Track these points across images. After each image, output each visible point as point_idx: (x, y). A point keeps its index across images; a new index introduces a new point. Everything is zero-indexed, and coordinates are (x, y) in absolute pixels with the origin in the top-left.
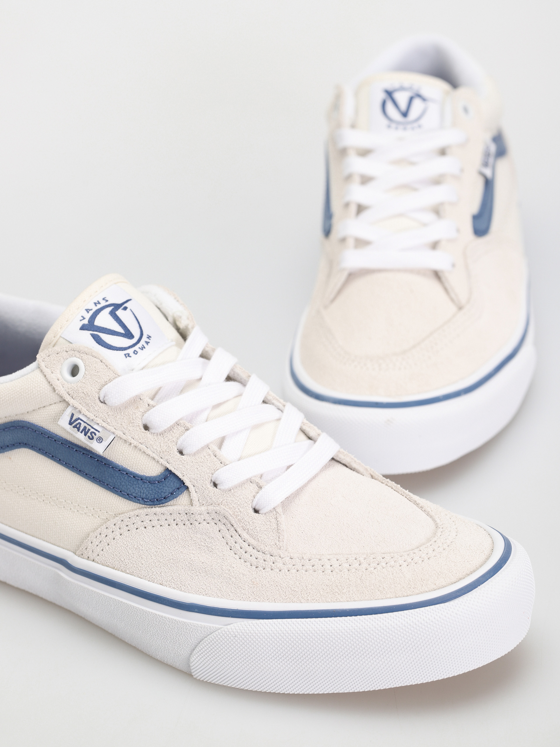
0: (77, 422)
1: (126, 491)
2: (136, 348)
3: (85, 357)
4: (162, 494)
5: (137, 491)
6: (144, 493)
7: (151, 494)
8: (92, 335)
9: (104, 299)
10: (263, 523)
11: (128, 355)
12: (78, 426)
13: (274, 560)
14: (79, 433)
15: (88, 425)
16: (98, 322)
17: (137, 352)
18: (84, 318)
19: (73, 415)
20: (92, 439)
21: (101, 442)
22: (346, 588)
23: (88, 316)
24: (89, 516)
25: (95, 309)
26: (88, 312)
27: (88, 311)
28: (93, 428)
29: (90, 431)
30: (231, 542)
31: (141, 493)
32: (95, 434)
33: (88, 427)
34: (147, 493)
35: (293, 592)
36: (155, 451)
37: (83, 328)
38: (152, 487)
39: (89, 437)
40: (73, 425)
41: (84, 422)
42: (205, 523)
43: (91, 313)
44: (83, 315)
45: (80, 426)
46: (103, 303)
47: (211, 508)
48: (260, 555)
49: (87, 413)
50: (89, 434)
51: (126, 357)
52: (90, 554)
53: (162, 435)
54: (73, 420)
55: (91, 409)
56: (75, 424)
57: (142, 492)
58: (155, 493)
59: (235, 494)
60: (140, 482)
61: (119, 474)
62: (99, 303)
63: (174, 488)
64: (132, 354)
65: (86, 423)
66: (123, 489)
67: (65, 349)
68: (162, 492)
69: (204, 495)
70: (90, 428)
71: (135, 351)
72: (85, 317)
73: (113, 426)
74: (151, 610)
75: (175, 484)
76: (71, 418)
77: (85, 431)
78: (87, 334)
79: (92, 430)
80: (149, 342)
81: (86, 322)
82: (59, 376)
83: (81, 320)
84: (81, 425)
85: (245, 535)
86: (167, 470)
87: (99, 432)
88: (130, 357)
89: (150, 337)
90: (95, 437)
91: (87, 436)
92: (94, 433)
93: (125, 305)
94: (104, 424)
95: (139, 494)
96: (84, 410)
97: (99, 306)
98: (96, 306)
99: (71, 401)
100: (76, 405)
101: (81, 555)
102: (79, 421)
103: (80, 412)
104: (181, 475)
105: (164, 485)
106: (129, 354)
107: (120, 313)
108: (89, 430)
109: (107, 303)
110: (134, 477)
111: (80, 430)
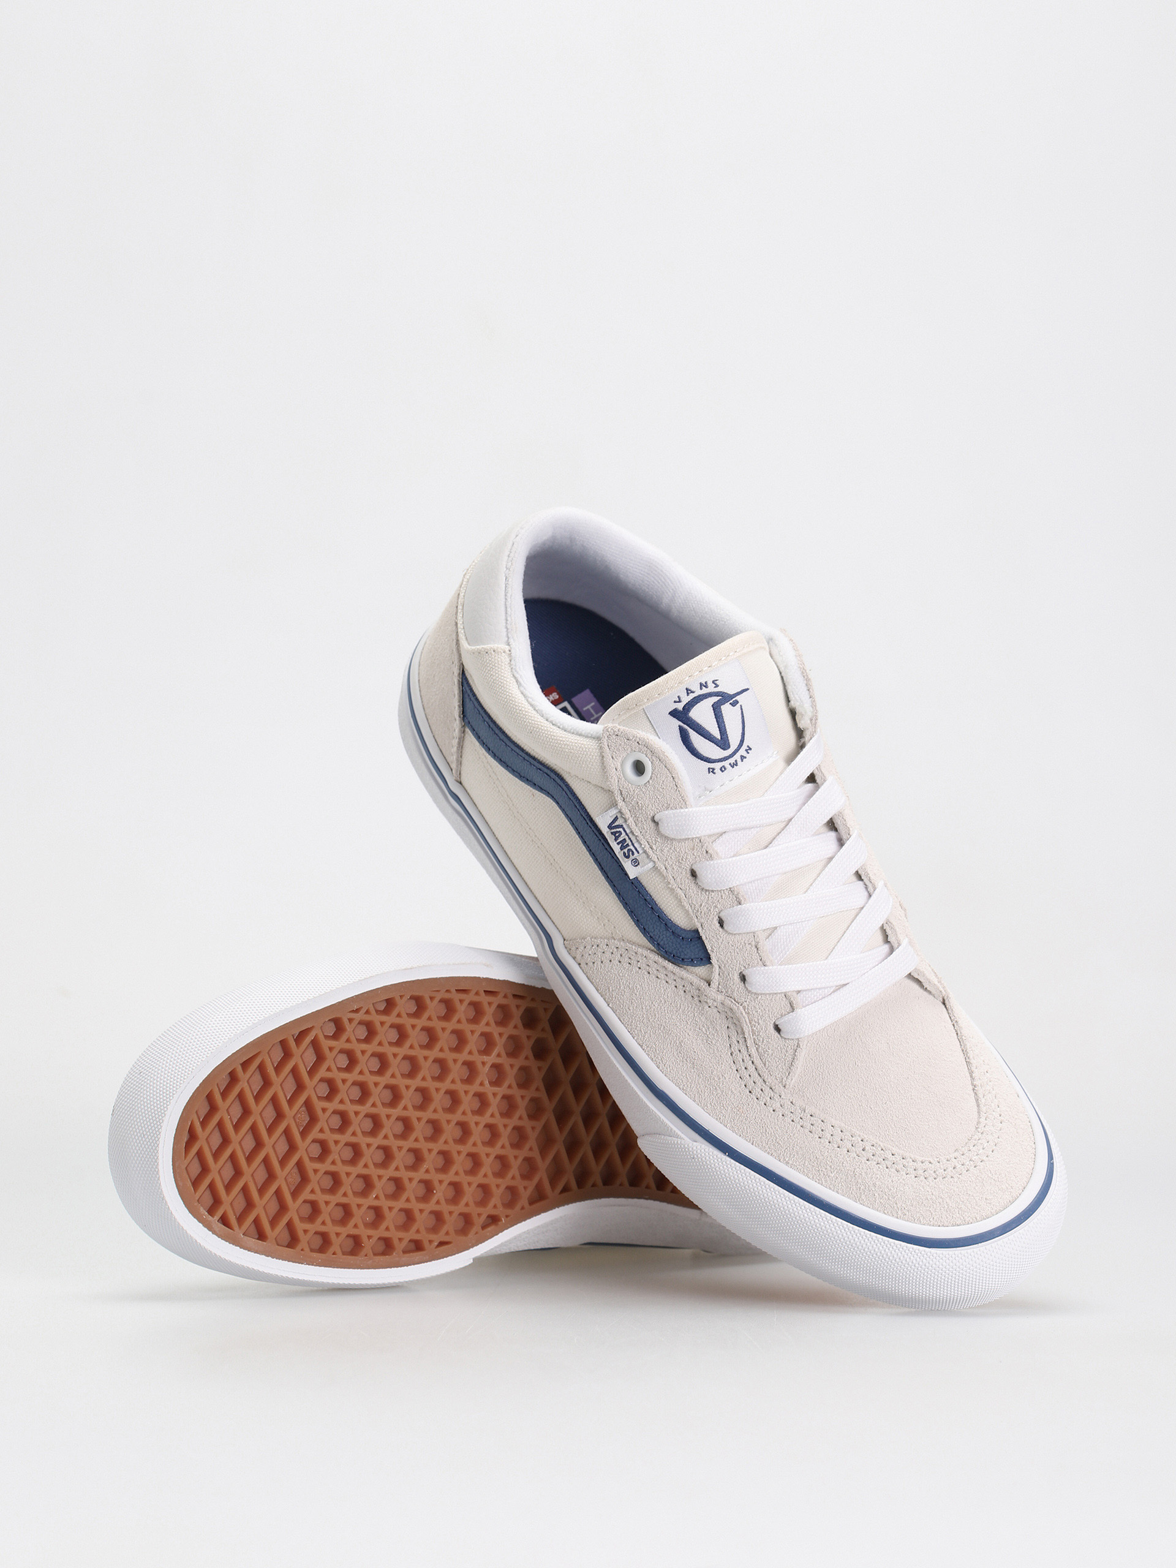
0: (618, 830)
1: (644, 924)
2: (726, 763)
3: (657, 762)
4: (682, 954)
5: (656, 933)
6: (662, 940)
7: (669, 946)
8: (681, 729)
9: (713, 682)
10: (779, 1048)
11: (712, 771)
12: (617, 835)
13: (772, 1095)
14: (615, 843)
15: (630, 839)
16: (695, 714)
17: (725, 769)
18: (680, 701)
19: (616, 819)
20: (628, 857)
21: (636, 866)
22: (835, 1172)
23: (686, 699)
24: (594, 917)
25: (698, 692)
26: (688, 694)
27: (689, 691)
28: (633, 845)
29: (629, 848)
30: (735, 1047)
31: (659, 937)
32: (633, 854)
33: (628, 841)
34: (666, 942)
35: (777, 1145)
36: (693, 906)
37: (674, 713)
38: (674, 940)
39: (624, 853)
40: (613, 831)
41: (627, 834)
42: (715, 1010)
43: (692, 696)
44: (681, 696)
45: (619, 836)
46: (711, 688)
47: (728, 1002)
48: (759, 1081)
49: (633, 826)
50: (626, 850)
51: (709, 773)
52: (578, 957)
53: (707, 893)
54: (616, 824)
55: (640, 825)
56: (615, 830)
57: (661, 937)
58: (675, 949)
59: (761, 1002)
60: (663, 926)
61: (643, 903)
62: (706, 687)
63: (697, 956)
64: (717, 771)
65: (628, 836)
66: (642, 921)
67: (638, 740)
68: (682, 951)
69: (726, 984)
70: (630, 844)
71: (723, 766)
72: (682, 699)
73: (657, 855)
74: (618, 1066)
75: (700, 952)
76: (613, 822)
77: (623, 845)
78: (676, 723)
79: (631, 847)
80: (745, 758)
81: (680, 706)
82: (619, 768)
83: (675, 702)
84: (622, 836)
85: (753, 1051)
86: (697, 931)
87: (638, 853)
88: (714, 773)
89: (750, 749)
90: (632, 857)
91: (623, 851)
92: (632, 851)
93: (737, 698)
94: (647, 848)
95: (657, 938)
96: (631, 821)
97: (705, 691)
98: (701, 689)
99: (621, 804)
100: (623, 811)
101: (569, 951)
102: (621, 830)
103: (626, 821)
104: (710, 949)
105: (688, 946)
106: (713, 769)
107: (726, 708)
108: (628, 845)
109: (717, 690)
110: (658, 916)
111: (618, 841)
